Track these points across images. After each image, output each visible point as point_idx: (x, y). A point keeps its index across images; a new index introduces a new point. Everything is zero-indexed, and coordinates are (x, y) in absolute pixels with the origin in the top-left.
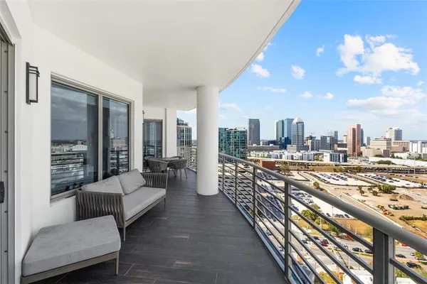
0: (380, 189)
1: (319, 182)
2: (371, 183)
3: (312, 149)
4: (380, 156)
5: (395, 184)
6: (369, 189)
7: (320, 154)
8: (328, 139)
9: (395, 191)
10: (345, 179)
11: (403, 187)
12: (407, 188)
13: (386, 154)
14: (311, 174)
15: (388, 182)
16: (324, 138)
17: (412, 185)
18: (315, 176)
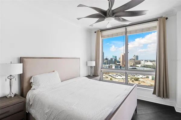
0: (134, 79)
1: (112, 78)
2: (131, 77)
3: (107, 64)
4: (132, 66)
5: (138, 77)
6: (131, 80)
7: (110, 66)
8: (113, 59)
9: (139, 80)
10: (121, 76)
11: (141, 78)
12: (143, 78)
13: (134, 65)
14: (108, 75)
15: (136, 76)
16: (112, 59)
17: (144, 77)
18: (110, 76)
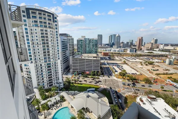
0: (148, 63)
1: (126, 61)
2: (145, 61)
3: (123, 48)
4: (149, 50)
5: (154, 61)
6: (144, 63)
7: (126, 49)
8: (129, 43)
9: (154, 64)
10: (135, 59)
11: (157, 62)
12: (158, 62)
13: (151, 49)
14: (122, 57)
15: (151, 60)
16: (128, 43)
17: (160, 61)
18: (124, 58)
